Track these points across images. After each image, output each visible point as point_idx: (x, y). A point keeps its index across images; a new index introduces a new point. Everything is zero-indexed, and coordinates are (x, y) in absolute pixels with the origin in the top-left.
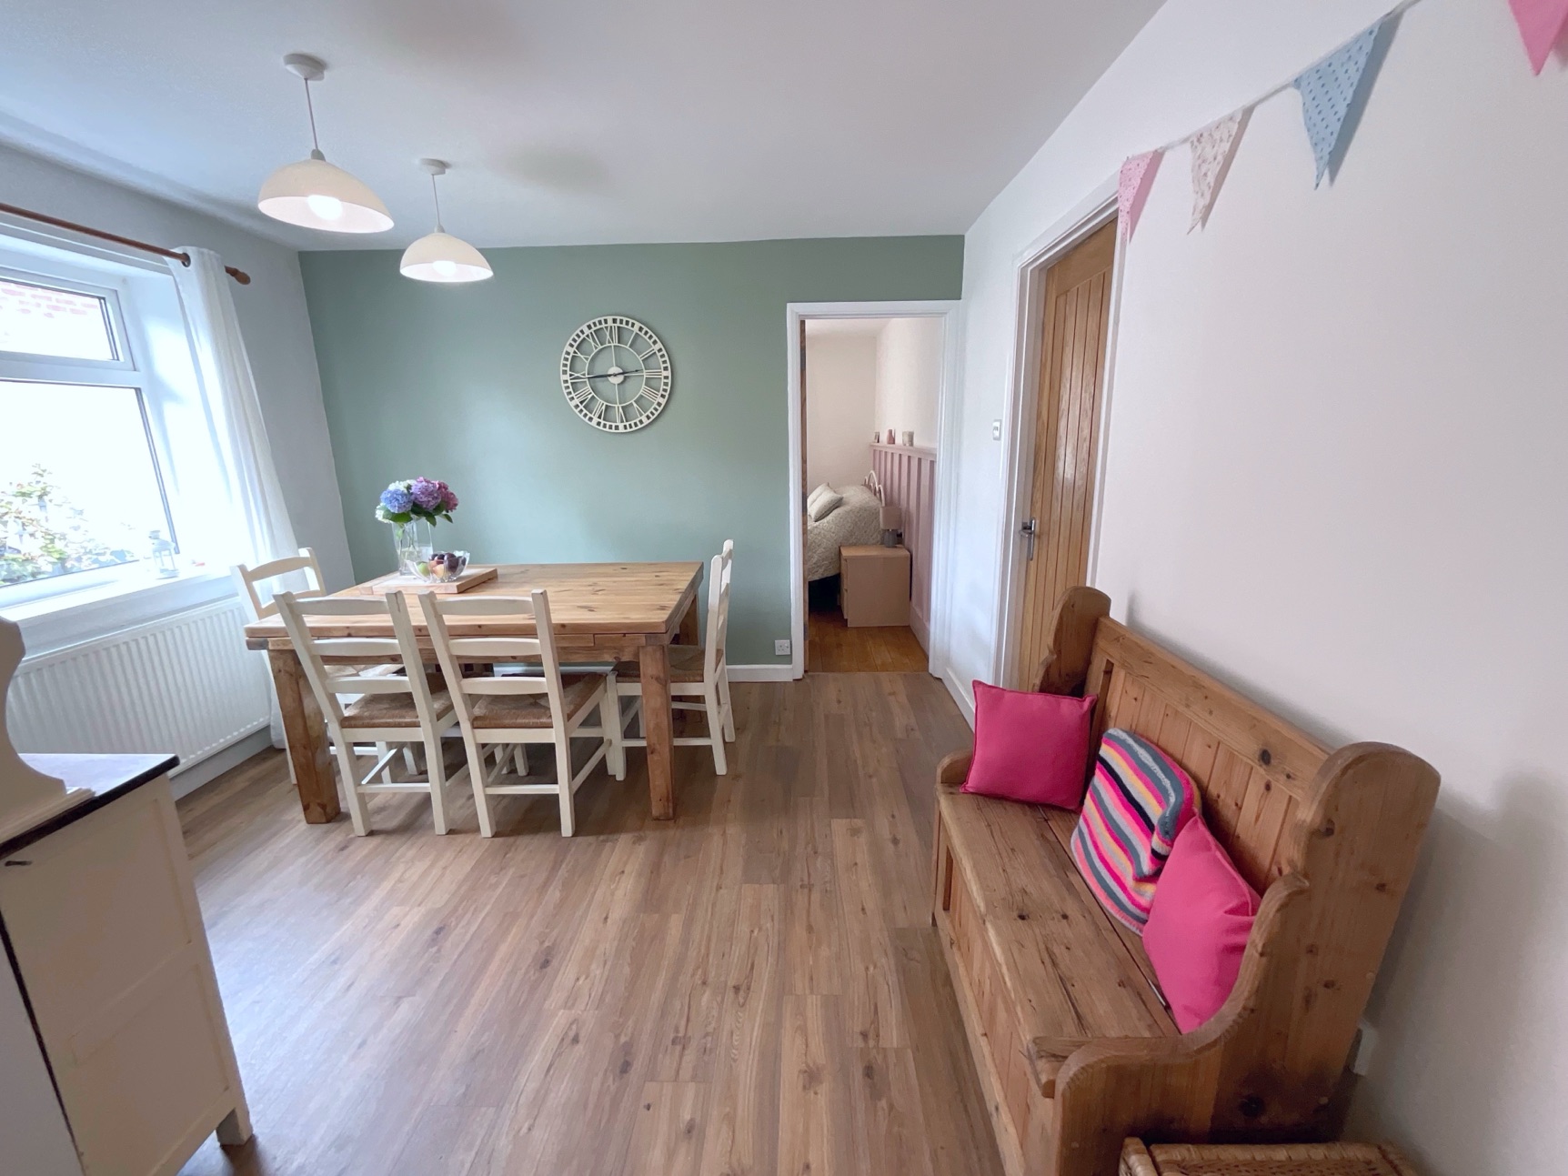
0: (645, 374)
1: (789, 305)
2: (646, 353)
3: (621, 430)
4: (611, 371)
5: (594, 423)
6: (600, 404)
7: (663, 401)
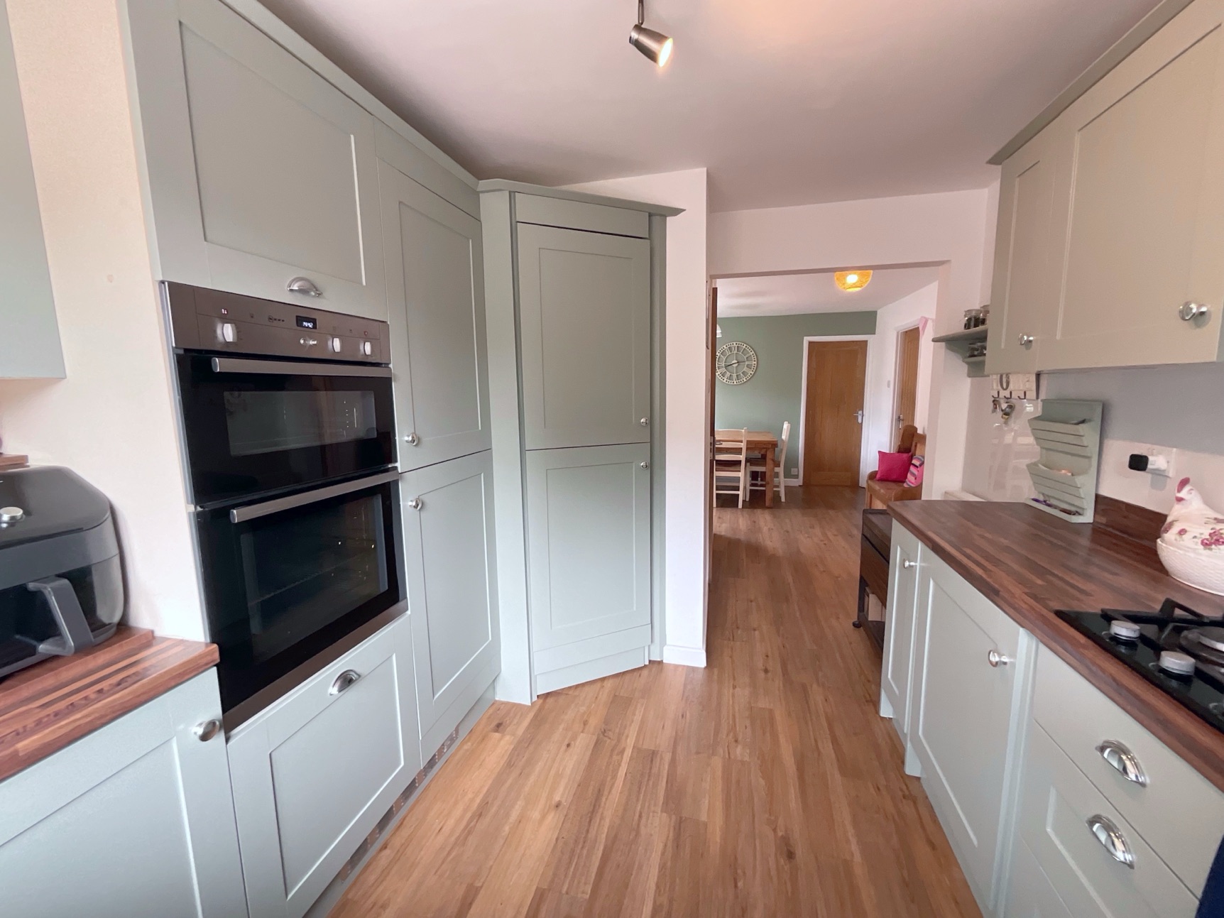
0: (747, 363)
1: (805, 338)
2: (748, 355)
3: (735, 383)
4: (733, 362)
5: (724, 381)
6: (728, 374)
7: (753, 373)
